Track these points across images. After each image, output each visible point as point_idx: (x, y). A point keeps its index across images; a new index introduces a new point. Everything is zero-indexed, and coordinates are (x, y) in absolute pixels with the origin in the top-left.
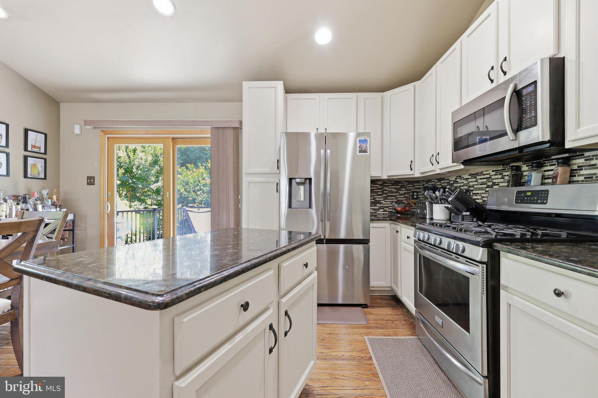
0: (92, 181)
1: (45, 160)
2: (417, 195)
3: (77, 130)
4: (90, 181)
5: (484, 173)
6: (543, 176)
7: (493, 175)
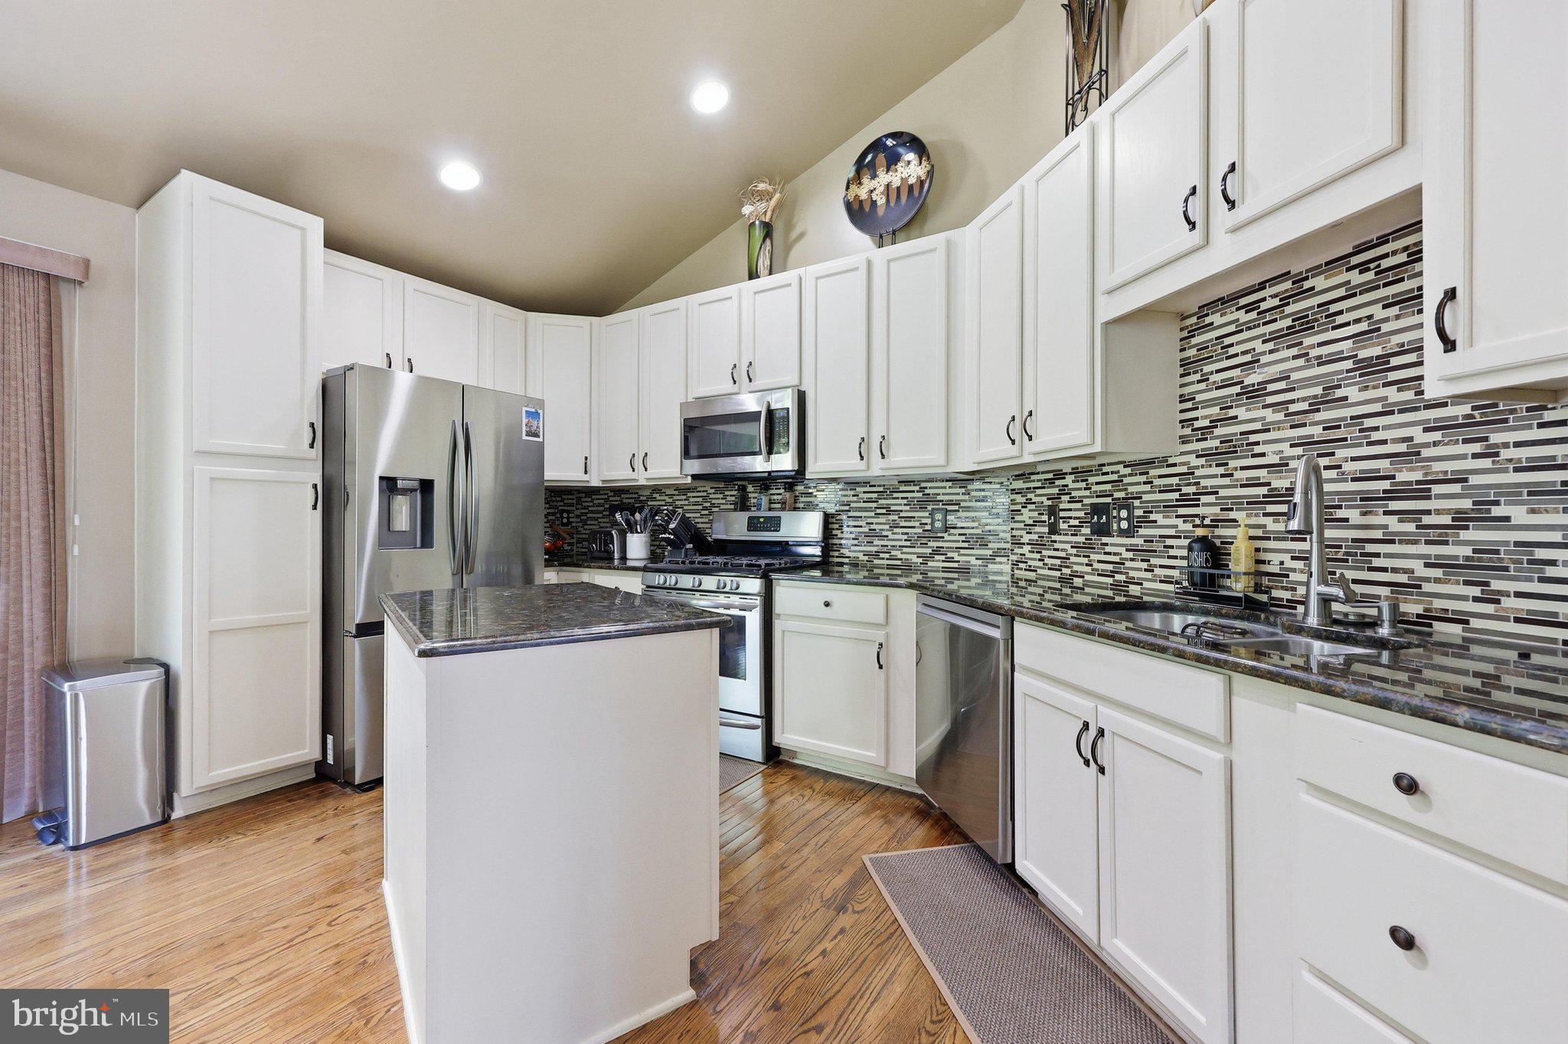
2: (568, 518)
5: (699, 489)
6: (770, 500)
7: (711, 494)
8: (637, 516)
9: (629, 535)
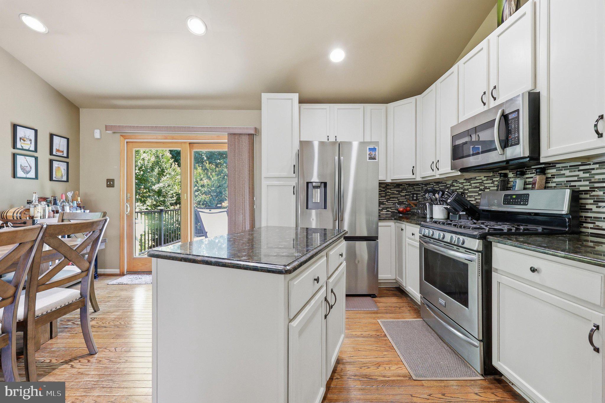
0: (112, 183)
1: (68, 163)
2: (417, 197)
3: (97, 134)
4: (110, 183)
7: (484, 180)
8: (437, 195)
9: (434, 206)
